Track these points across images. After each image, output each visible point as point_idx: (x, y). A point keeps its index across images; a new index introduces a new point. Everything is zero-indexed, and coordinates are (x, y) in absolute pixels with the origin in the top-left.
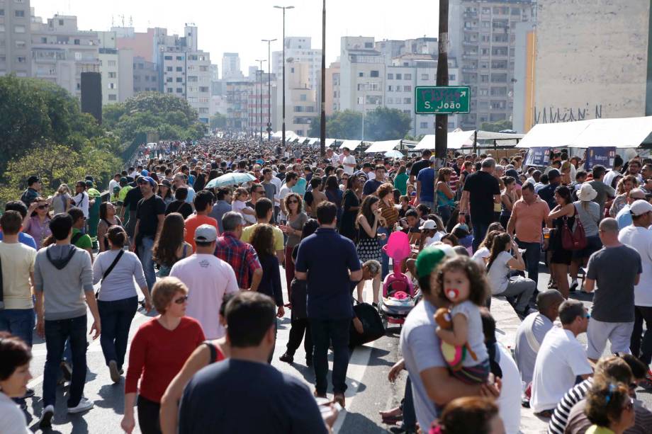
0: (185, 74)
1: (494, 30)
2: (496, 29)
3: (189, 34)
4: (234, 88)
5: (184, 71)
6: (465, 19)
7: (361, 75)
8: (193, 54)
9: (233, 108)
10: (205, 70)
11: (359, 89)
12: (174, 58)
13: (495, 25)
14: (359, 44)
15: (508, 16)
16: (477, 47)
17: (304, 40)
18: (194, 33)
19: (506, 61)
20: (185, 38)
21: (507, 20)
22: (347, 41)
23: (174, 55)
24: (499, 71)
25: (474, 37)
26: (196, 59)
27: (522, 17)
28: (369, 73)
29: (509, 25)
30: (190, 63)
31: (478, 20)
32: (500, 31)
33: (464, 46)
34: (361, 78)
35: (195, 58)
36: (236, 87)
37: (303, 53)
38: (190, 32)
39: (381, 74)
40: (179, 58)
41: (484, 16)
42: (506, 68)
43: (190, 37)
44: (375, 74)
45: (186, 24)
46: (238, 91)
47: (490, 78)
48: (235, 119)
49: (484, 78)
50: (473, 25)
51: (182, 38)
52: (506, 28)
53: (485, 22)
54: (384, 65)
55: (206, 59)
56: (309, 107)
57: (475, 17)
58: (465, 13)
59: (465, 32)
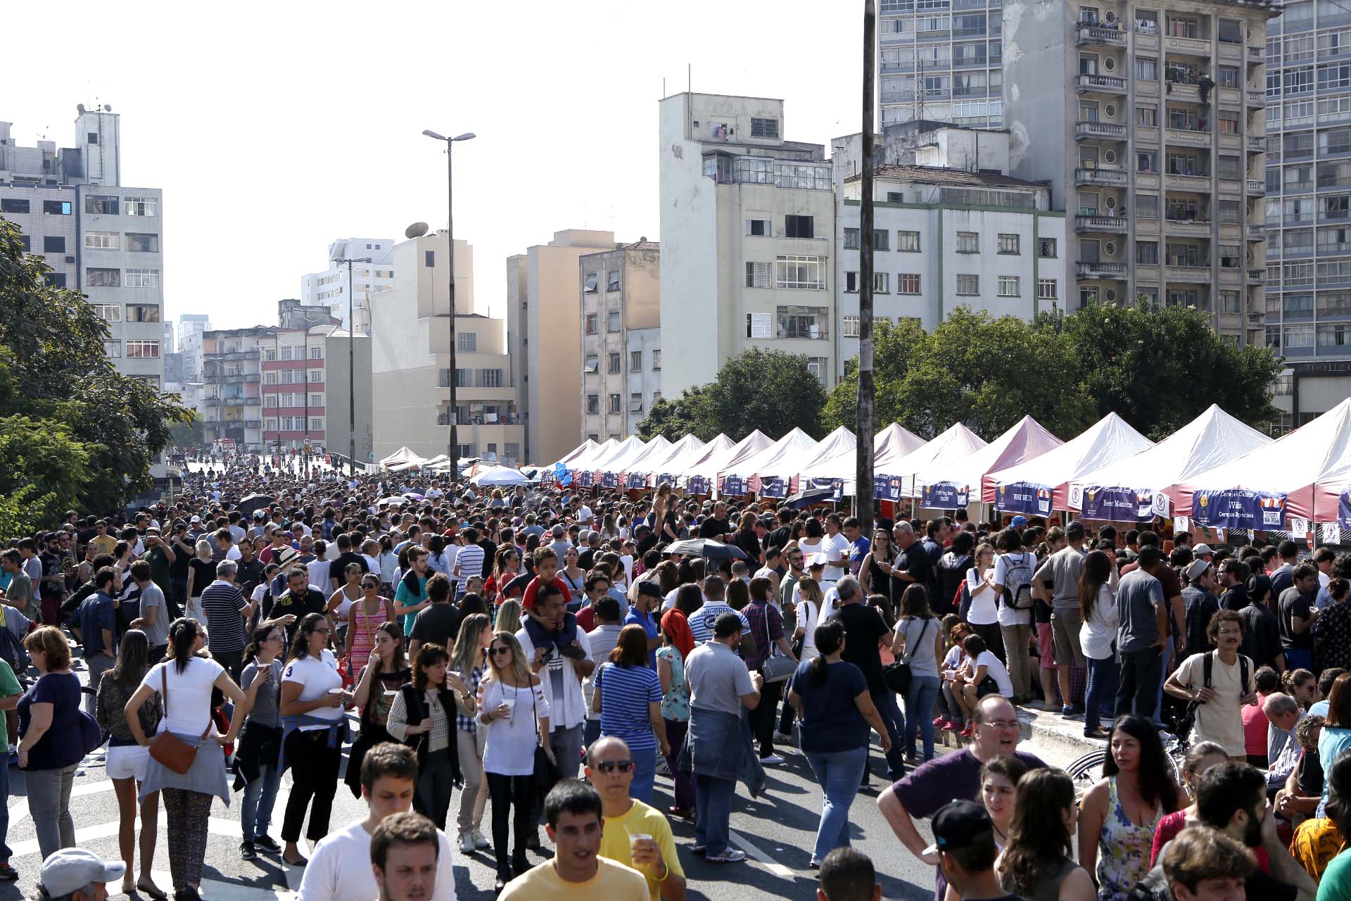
0: (75, 260)
1: (1169, 89)
2: (1175, 87)
3: (92, 138)
4: (222, 345)
5: (70, 250)
6: (1081, 45)
7: (757, 228)
8: (102, 192)
9: (222, 394)
10: (146, 249)
11: (750, 283)
12: (36, 205)
13: (1172, 76)
14: (731, 123)
15: (1208, 47)
16: (1123, 144)
17: (378, 247)
18: (106, 133)
19: (1205, 197)
20: (78, 151)
21: (1206, 60)
22: (689, 112)
23: (36, 197)
24: (1188, 230)
25: (1110, 111)
26: (115, 211)
27: (1246, 51)
28: (780, 223)
29: (1212, 75)
30: (93, 224)
31: (1122, 51)
32: (1187, 93)
33: (1082, 140)
34: (756, 239)
35: (109, 206)
36: (228, 344)
37: (378, 274)
38: (94, 130)
39: (822, 226)
40: (53, 208)
41: (1141, 40)
42: (1205, 220)
43: (94, 148)
44: (800, 227)
45: (81, 109)
46: (233, 352)
47: (1162, 251)
48: (228, 423)
49: (1146, 252)
50: (1103, 71)
51: (66, 151)
52: (1205, 87)
53: (1141, 59)
54: (829, 196)
55: (149, 212)
56: (487, 372)
57: (1114, 42)
58: (1080, 26)
59: (1084, 92)
